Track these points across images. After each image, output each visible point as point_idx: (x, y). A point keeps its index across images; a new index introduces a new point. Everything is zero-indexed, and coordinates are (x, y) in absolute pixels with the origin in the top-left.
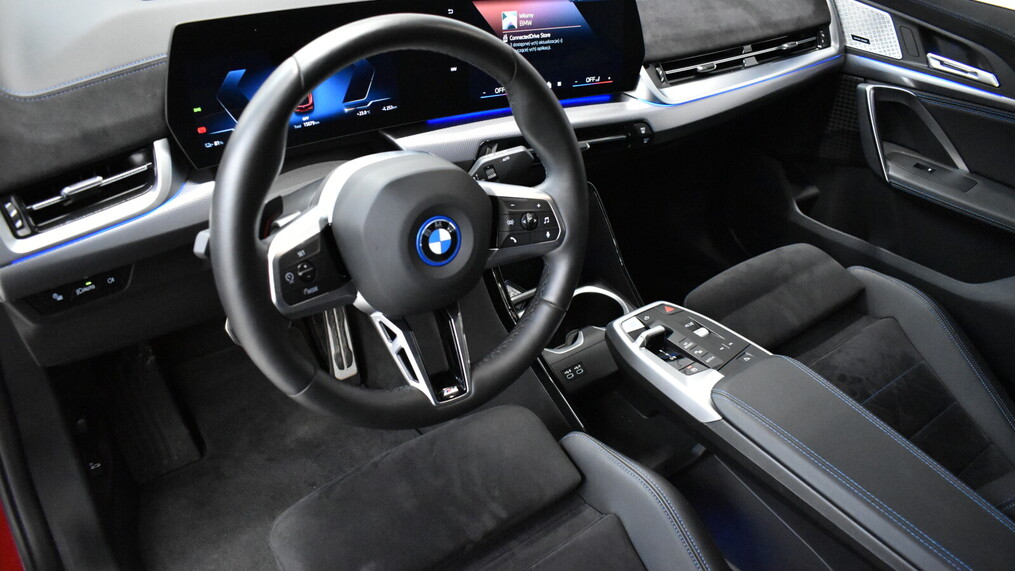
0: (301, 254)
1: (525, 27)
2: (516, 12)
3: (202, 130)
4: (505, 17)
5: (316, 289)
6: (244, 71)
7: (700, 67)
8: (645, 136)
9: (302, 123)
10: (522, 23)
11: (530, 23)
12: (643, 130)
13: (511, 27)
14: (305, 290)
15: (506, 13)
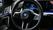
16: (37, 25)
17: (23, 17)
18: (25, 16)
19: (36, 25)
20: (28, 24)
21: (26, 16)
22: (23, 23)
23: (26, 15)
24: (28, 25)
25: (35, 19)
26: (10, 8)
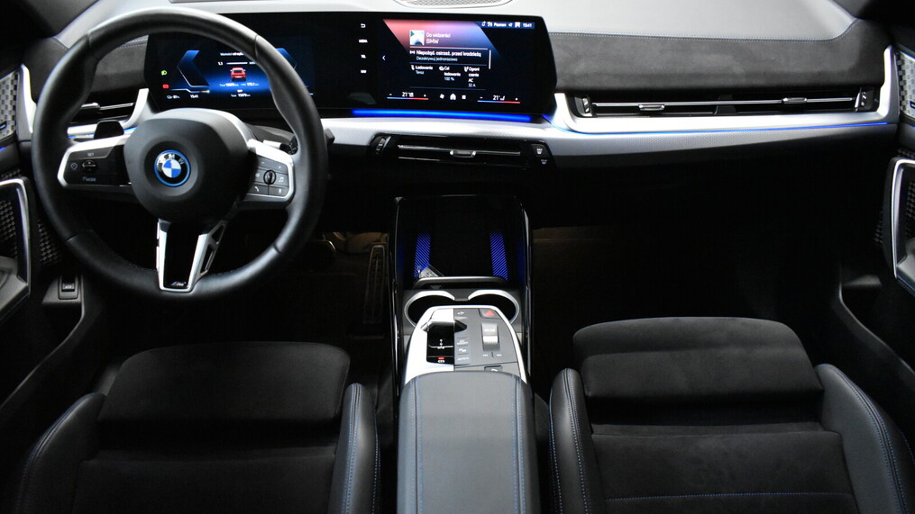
0: (90, 155)
1: (432, 45)
2: (423, 31)
3: (166, 86)
4: (412, 34)
5: (94, 180)
6: (197, 52)
7: (641, 105)
8: (542, 156)
9: (237, 93)
10: (429, 41)
11: (437, 42)
12: (539, 151)
13: (418, 43)
14: (84, 178)
15: (414, 31)
16: (282, 241)
17: (148, 186)
18: (168, 173)
19: (270, 241)
20: (202, 240)
21: (180, 177)
22: (162, 236)
23: (176, 165)
24: (209, 250)
25: (259, 194)
26: (17, 87)
